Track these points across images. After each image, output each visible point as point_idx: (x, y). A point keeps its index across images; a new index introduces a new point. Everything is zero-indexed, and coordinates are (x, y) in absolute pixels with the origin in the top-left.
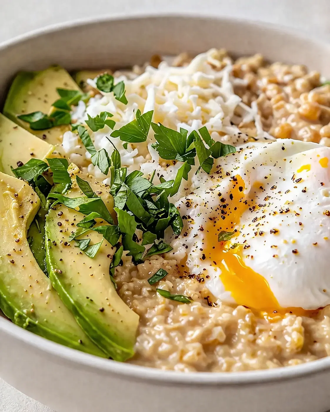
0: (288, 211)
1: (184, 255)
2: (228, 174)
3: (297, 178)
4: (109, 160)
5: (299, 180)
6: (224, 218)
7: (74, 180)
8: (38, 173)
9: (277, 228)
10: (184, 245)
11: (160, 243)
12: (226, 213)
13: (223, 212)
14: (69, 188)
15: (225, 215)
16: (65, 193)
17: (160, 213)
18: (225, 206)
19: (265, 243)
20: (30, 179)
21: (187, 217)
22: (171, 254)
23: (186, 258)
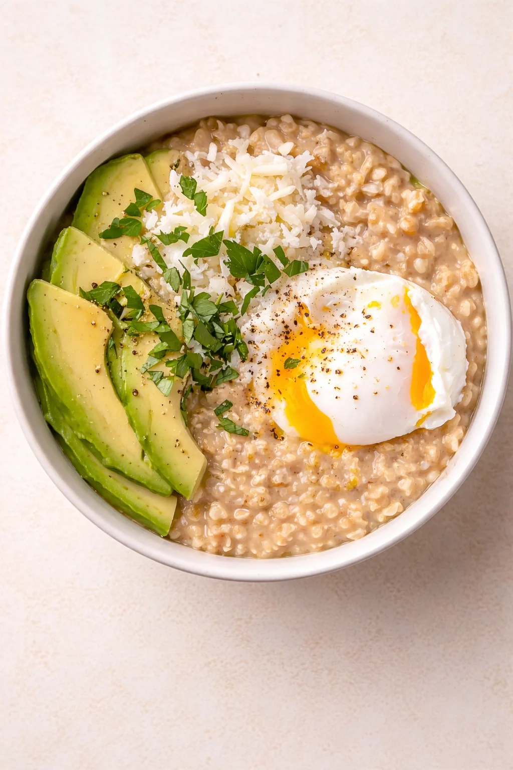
0: (355, 351)
1: (251, 380)
2: (296, 297)
3: (367, 314)
4: (180, 279)
5: (368, 317)
6: (288, 343)
7: (146, 305)
8: (111, 295)
9: (342, 368)
10: (250, 371)
11: (227, 368)
12: (290, 338)
13: (286, 338)
14: (143, 314)
15: (288, 340)
16: (139, 318)
17: (227, 337)
18: (288, 333)
19: (330, 382)
20: (103, 302)
21: (252, 342)
22: (238, 381)
23: (252, 382)
